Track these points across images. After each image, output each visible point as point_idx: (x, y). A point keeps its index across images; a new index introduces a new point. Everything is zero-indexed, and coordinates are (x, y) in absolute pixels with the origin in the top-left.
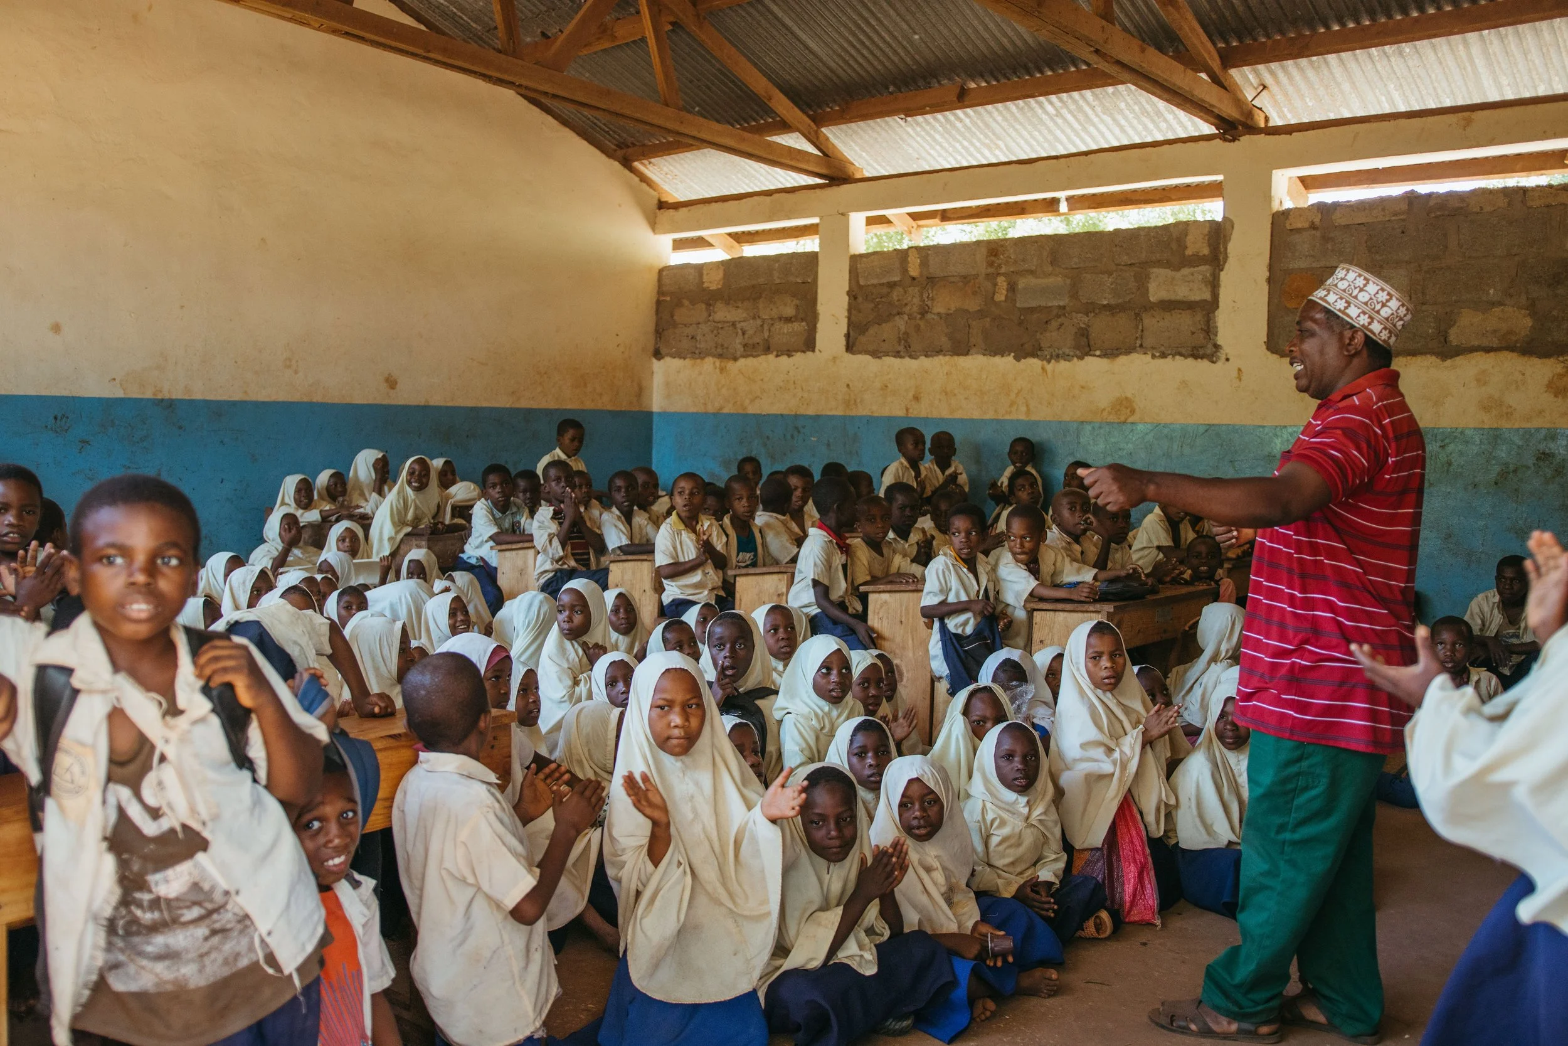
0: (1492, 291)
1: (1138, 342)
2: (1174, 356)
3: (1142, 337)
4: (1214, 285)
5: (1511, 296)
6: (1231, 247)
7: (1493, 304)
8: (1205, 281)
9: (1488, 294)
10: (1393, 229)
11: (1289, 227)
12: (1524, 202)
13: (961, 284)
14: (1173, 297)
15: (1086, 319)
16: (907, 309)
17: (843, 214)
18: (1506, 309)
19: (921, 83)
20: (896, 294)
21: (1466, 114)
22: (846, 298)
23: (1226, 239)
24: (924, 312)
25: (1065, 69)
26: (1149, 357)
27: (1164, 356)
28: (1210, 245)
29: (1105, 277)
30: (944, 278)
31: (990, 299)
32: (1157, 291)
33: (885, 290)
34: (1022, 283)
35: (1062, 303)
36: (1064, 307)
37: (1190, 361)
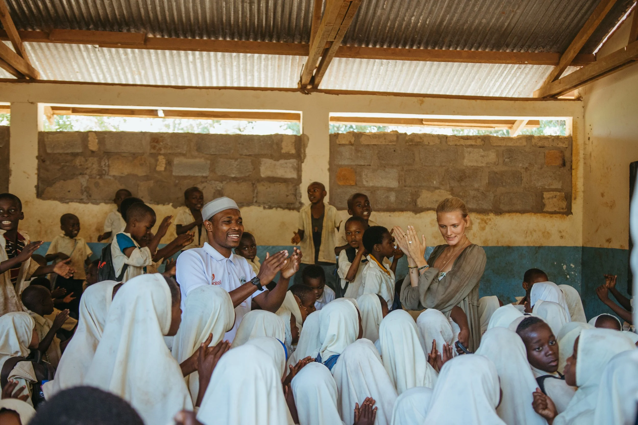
0: (435, 182)
1: (255, 200)
2: (277, 208)
3: (257, 197)
4: (299, 170)
5: (443, 185)
6: (307, 150)
7: (436, 188)
8: (293, 167)
9: (433, 183)
10: (390, 149)
11: (338, 142)
12: (446, 142)
13: (131, 158)
14: (275, 175)
15: (221, 185)
16: (88, 172)
17: (32, 103)
18: (441, 191)
19: (116, 27)
20: (78, 161)
21: (421, 98)
22: (36, 162)
23: (305, 146)
24: (101, 174)
25: (217, 38)
26: (261, 208)
27: (270, 208)
28: (295, 148)
29: (233, 161)
30: (117, 153)
31: (153, 169)
32: (265, 172)
33: (69, 158)
34: (176, 161)
35: (204, 175)
36: (206, 177)
37: (286, 211)
